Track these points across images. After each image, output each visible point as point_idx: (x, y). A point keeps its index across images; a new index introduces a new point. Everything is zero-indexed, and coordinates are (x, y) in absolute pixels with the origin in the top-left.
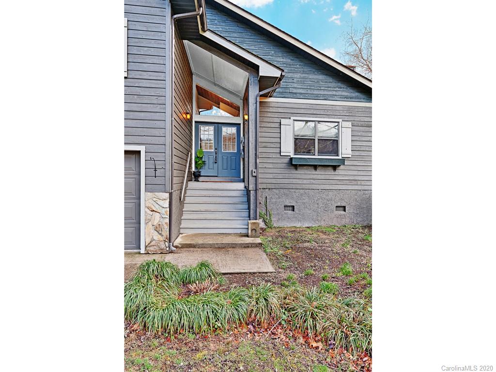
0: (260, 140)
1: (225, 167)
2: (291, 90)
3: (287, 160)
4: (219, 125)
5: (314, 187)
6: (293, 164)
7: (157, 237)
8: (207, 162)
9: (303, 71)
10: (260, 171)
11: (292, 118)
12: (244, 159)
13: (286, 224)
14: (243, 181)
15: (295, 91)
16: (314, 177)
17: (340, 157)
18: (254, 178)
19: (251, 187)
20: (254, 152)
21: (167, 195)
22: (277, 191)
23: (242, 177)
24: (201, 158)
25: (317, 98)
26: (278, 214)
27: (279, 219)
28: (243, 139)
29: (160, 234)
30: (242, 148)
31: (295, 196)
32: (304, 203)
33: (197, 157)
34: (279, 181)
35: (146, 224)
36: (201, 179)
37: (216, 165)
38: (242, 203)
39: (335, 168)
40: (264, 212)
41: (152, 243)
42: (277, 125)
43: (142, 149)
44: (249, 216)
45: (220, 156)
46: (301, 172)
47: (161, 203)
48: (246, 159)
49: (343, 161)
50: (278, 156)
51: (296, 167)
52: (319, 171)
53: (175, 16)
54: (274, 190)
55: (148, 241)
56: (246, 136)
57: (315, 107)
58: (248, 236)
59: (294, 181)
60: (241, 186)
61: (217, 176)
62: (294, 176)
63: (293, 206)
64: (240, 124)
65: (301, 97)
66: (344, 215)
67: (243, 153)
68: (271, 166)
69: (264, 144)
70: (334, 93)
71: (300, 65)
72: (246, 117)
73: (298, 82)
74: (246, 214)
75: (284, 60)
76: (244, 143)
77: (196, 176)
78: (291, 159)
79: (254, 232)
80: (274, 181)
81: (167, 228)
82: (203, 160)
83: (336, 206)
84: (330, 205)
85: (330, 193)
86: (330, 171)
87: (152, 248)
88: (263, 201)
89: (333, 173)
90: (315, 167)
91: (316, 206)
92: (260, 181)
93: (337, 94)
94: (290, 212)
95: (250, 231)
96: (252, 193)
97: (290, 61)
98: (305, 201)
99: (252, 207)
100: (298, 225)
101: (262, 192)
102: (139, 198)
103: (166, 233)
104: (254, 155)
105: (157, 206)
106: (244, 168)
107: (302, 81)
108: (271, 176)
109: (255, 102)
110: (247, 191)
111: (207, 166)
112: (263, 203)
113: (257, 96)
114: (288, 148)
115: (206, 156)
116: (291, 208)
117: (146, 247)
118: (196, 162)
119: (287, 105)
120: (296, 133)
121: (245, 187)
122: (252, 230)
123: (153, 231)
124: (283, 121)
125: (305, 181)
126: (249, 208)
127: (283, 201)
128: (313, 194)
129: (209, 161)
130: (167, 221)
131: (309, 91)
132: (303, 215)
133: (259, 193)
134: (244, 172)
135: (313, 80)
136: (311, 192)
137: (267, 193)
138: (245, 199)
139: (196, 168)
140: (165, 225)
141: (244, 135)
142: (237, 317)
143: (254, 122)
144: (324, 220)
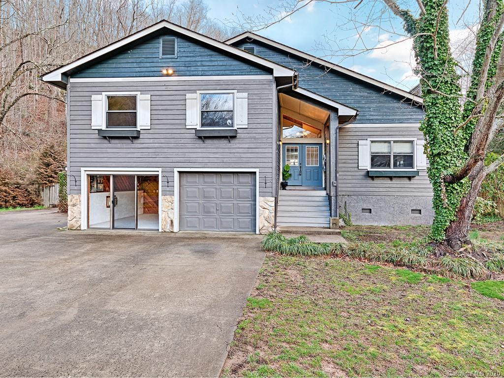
0: (339, 157)
1: (308, 178)
2: (368, 117)
3: (363, 173)
4: (303, 145)
5: (389, 194)
6: (369, 175)
7: (266, 224)
8: (293, 175)
9: (379, 101)
10: (339, 181)
11: (369, 139)
12: (325, 172)
13: (365, 224)
14: (325, 189)
15: (372, 117)
16: (391, 185)
17: (415, 170)
18: (335, 188)
19: (333, 193)
20: (335, 169)
21: (274, 199)
22: (355, 197)
23: (324, 186)
24: (288, 171)
25: (392, 121)
26: (356, 215)
27: (357, 219)
28: (325, 157)
29: (269, 223)
30: (323, 163)
31: (372, 201)
32: (380, 207)
33: (284, 171)
34: (357, 189)
35: (260, 216)
36: (287, 188)
37: (300, 177)
38: (324, 206)
39: (410, 178)
40: (344, 213)
41: (264, 228)
42: (355, 145)
43: (257, 170)
44: (331, 216)
45: (304, 170)
46: (377, 182)
47: (269, 203)
48: (328, 172)
49: (417, 172)
50: (356, 169)
51: (372, 178)
52: (395, 181)
53: (278, 88)
54: (352, 196)
55: (261, 227)
56: (328, 154)
57: (390, 129)
58: (330, 228)
59: (371, 189)
60: (324, 193)
61: (301, 186)
62: (370, 185)
63: (370, 210)
64: (322, 144)
65: (377, 122)
66: (420, 217)
67: (324, 167)
68: (350, 177)
69: (343, 161)
70: (409, 117)
71: (376, 97)
72: (328, 142)
73: (374, 111)
74: (328, 214)
75: (361, 94)
76: (326, 160)
77: (284, 186)
78: (368, 172)
79: (334, 225)
80: (352, 189)
81: (273, 219)
82: (289, 173)
83: (412, 210)
84: (406, 208)
85: (406, 199)
86: (406, 181)
87: (263, 231)
88: (343, 205)
89: (409, 183)
90: (391, 178)
91: (392, 209)
92: (339, 189)
93: (412, 117)
94: (367, 214)
95: (331, 225)
96: (333, 198)
97: (366, 94)
98: (381, 205)
99: (333, 208)
100: (375, 224)
101: (342, 198)
102: (255, 200)
103: (273, 222)
104: (334, 171)
105: (267, 205)
106: (326, 179)
107: (378, 110)
108: (350, 185)
109: (335, 133)
110: (329, 197)
111: (292, 178)
112: (343, 206)
113: (337, 128)
114: (365, 163)
115: (292, 170)
116: (368, 211)
117: (260, 230)
118: (283, 175)
119: (365, 129)
120: (373, 151)
121: (327, 194)
122: (333, 224)
123: (264, 220)
124: (361, 142)
125: (381, 190)
126: (330, 210)
127: (361, 205)
128: (389, 199)
129: (295, 173)
130: (274, 214)
131: (385, 117)
132: (380, 216)
133: (339, 198)
134: (326, 182)
135: (389, 108)
136: (387, 198)
137: (346, 199)
138: (328, 203)
139: (283, 179)
140: (272, 217)
141: (325, 154)
142: (325, 252)
143: (334, 147)
144: (400, 221)
